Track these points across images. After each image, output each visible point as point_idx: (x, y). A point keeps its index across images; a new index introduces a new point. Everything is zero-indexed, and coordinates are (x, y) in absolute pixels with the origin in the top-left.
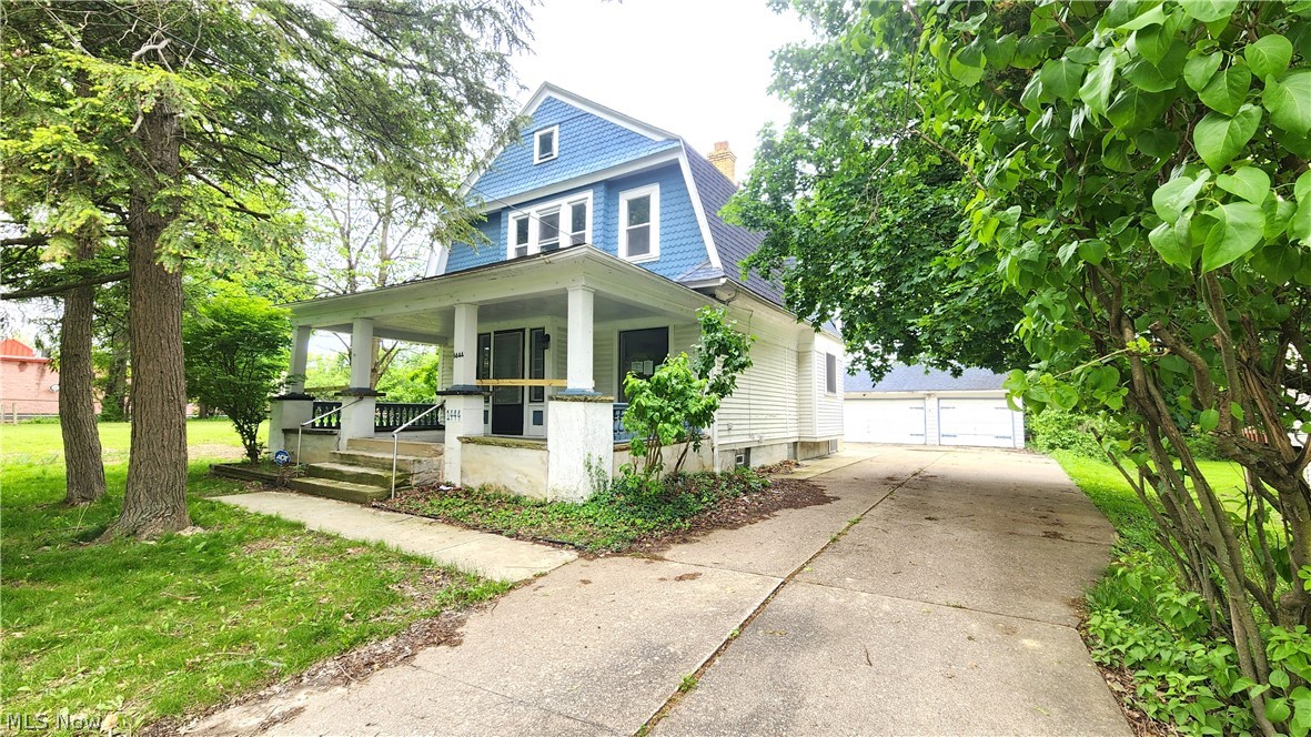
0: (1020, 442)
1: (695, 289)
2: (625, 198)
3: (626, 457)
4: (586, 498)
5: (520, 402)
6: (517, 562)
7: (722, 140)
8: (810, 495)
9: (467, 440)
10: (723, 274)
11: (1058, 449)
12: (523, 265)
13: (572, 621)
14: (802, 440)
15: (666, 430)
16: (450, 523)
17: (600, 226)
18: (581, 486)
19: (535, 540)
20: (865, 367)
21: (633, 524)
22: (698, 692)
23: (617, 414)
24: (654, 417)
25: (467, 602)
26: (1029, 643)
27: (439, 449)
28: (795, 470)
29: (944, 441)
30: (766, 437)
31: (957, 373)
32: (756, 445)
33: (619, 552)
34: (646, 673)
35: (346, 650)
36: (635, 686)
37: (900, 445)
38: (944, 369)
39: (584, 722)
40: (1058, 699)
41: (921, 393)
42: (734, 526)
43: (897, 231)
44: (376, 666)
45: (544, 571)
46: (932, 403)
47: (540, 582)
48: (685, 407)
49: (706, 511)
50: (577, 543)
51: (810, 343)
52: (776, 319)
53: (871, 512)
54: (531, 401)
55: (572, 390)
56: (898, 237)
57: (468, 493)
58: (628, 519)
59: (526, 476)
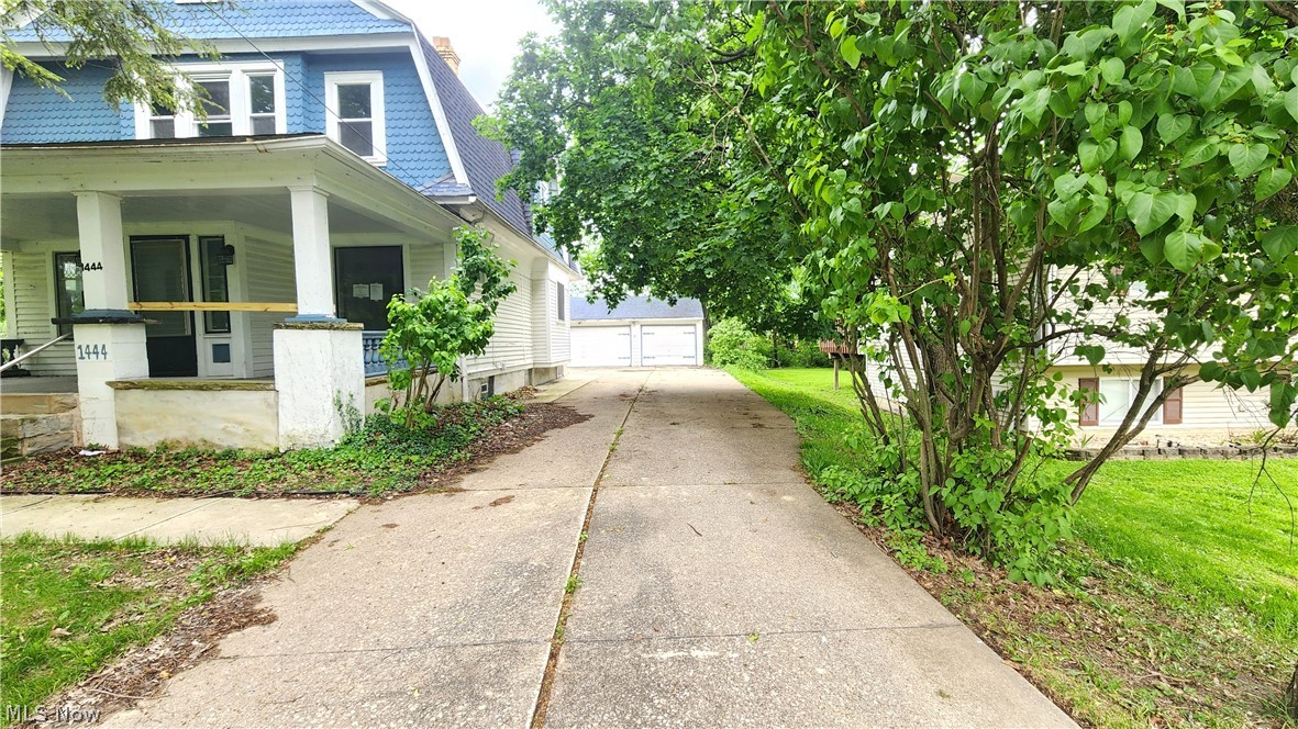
0: (701, 360)
1: (444, 206)
2: (333, 82)
3: (381, 392)
4: (337, 441)
5: (188, 332)
6: (280, 522)
7: (443, 35)
8: (563, 416)
9: (123, 386)
10: (472, 192)
11: (728, 364)
12: (218, 149)
13: (405, 565)
14: (536, 366)
15: (444, 358)
16: (130, 495)
17: (300, 111)
18: (330, 427)
19: (287, 495)
20: (603, 296)
21: (408, 462)
22: (583, 590)
23: (370, 344)
24: (429, 345)
25: (246, 575)
26: (788, 498)
27: (69, 400)
28: (536, 395)
29: (646, 362)
30: (508, 364)
31: (673, 302)
32: (499, 372)
33: (407, 492)
34: (525, 588)
35: (93, 671)
36: (523, 601)
37: (611, 368)
38: (663, 299)
39: (496, 644)
40: (822, 528)
41: (627, 321)
42: (515, 451)
43: (665, 171)
44: (164, 674)
45: (328, 524)
46: (636, 329)
47: (329, 536)
48: (461, 333)
49: (476, 441)
50: (352, 490)
51: (544, 270)
52: (513, 244)
53: (627, 423)
54: (207, 332)
55: (305, 316)
56: (666, 176)
57: (138, 455)
58: (400, 458)
59: (241, 424)
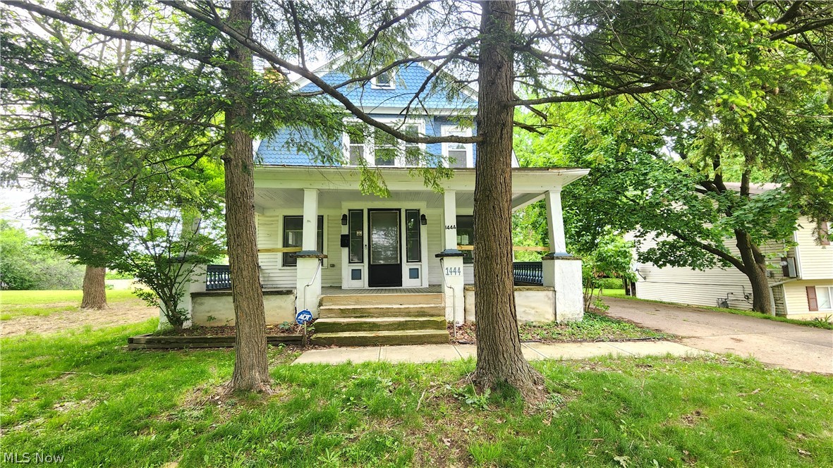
5: (398, 262)
54: (408, 262)
59: (533, 308)
